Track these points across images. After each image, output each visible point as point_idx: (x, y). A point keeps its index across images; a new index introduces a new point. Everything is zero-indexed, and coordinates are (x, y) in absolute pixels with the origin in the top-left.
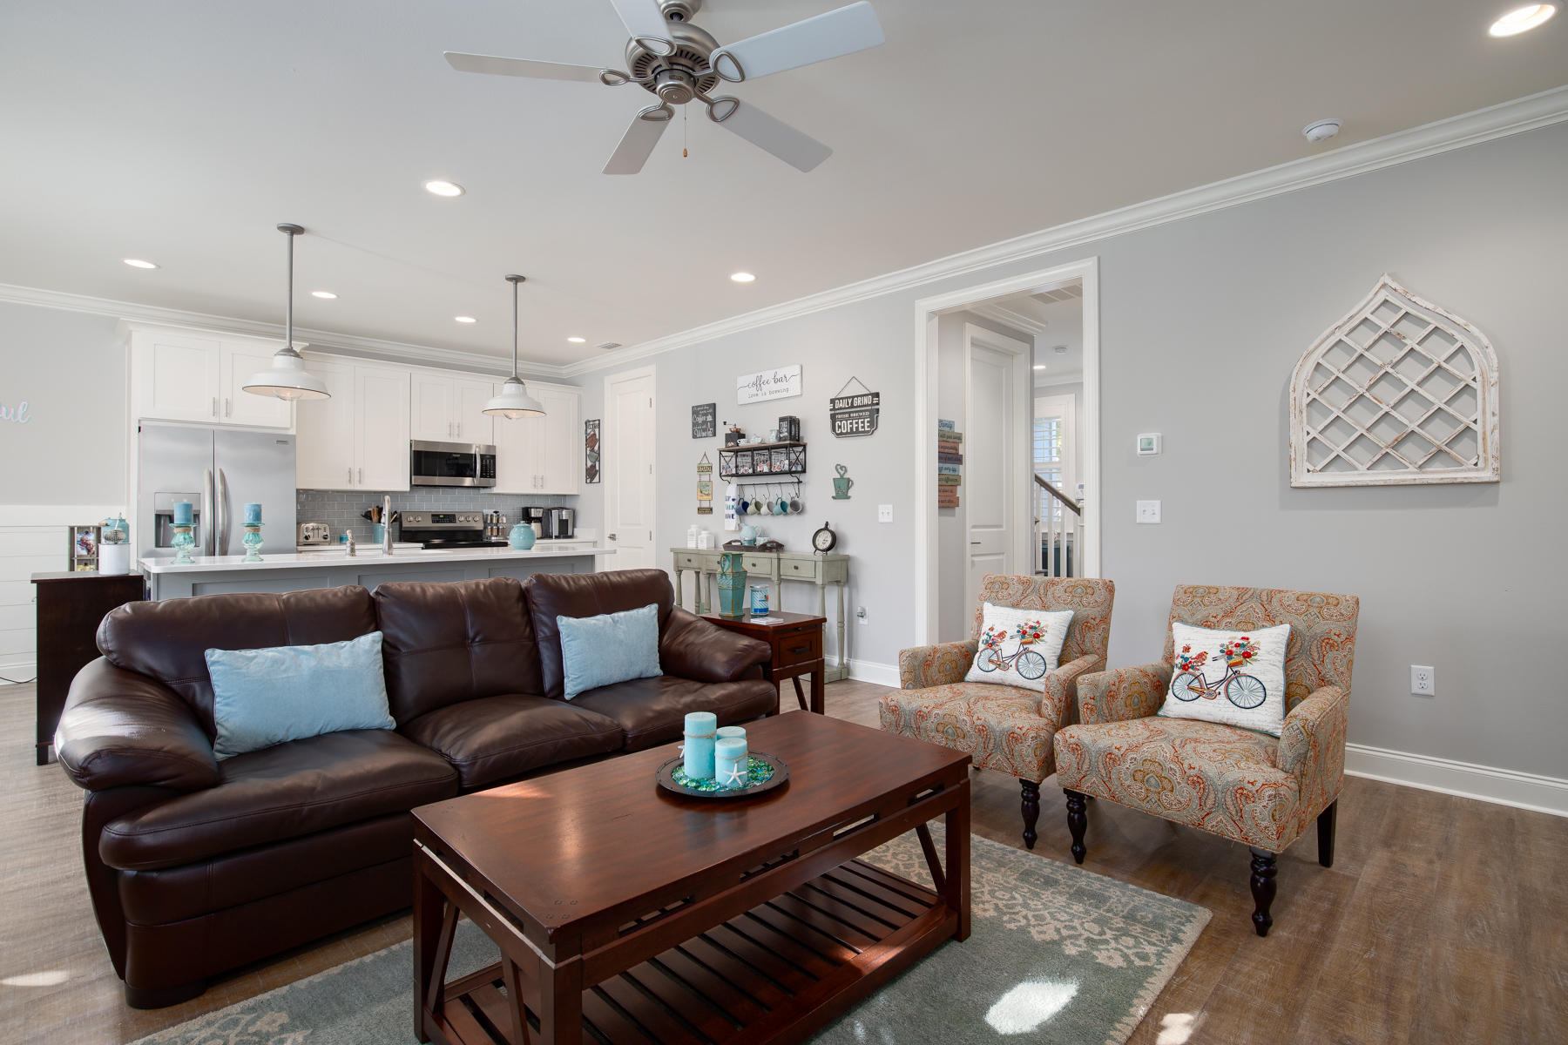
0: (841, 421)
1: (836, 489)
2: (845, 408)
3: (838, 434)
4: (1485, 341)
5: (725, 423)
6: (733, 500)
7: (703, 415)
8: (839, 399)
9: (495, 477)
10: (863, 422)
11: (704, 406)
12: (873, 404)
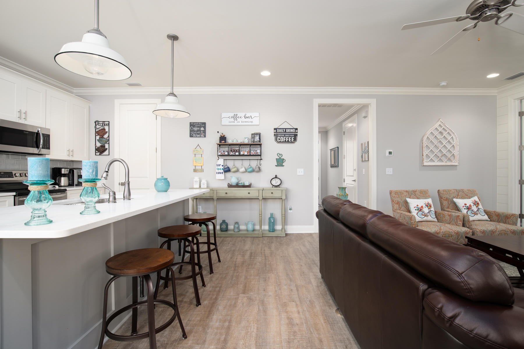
0: (280, 137)
1: (277, 163)
2: (282, 132)
3: (278, 142)
4: (457, 136)
5: (218, 132)
6: (222, 166)
7: (197, 127)
8: (279, 129)
9: (49, 149)
10: (291, 138)
11: (199, 123)
12: (295, 132)
